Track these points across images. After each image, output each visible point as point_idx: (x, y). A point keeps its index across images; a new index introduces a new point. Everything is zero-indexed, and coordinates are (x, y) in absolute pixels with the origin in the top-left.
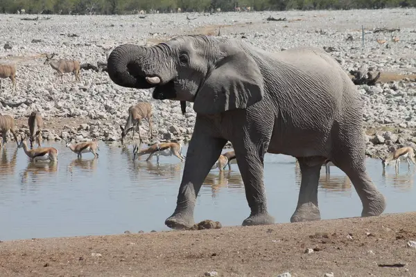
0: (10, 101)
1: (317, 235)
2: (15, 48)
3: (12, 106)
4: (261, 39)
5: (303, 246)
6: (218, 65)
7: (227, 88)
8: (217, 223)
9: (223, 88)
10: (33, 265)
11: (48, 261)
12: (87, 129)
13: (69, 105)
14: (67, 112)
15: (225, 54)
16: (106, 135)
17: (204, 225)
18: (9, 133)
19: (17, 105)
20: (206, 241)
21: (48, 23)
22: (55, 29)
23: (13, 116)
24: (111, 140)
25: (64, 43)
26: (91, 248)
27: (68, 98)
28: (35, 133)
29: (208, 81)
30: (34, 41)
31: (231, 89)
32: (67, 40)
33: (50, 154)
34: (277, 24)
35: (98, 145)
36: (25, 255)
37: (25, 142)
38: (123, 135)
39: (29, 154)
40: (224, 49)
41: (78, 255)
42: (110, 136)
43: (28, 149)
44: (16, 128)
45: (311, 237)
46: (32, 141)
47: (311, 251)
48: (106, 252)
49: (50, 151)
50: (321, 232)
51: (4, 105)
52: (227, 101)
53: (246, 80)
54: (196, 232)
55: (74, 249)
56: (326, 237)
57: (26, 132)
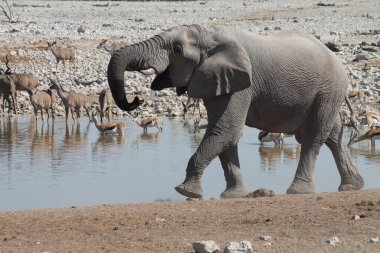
0: (83, 80)
1: (363, 203)
2: (87, 31)
3: (85, 84)
4: (312, 23)
5: (350, 212)
6: (211, 53)
7: (218, 75)
8: (271, 191)
9: (214, 75)
10: (103, 228)
11: (117, 225)
12: (152, 106)
13: (136, 84)
14: (134, 90)
15: (217, 43)
16: (169, 111)
17: (258, 193)
18: (82, 108)
19: (89, 84)
20: (261, 207)
21: (117, 9)
22: (123, 15)
23: (85, 93)
24: (174, 115)
25: (132, 27)
26: (156, 214)
27: (135, 77)
28: (104, 109)
29: (201, 68)
30: (105, 25)
31: (222, 76)
32: (134, 24)
33: (119, 129)
34: (326, 9)
35: (162, 120)
36: (96, 219)
37: (96, 117)
38: (185, 111)
39: (100, 128)
40: (216, 39)
41: (144, 220)
42: (173, 112)
43: (99, 123)
44: (88, 105)
45: (357, 204)
46: (102, 116)
47: (357, 217)
48: (169, 218)
49: (119, 126)
50: (367, 200)
51: (78, 83)
52: (219, 87)
53: (235, 67)
54: (252, 200)
55: (141, 214)
56: (371, 204)
57: (97, 108)
